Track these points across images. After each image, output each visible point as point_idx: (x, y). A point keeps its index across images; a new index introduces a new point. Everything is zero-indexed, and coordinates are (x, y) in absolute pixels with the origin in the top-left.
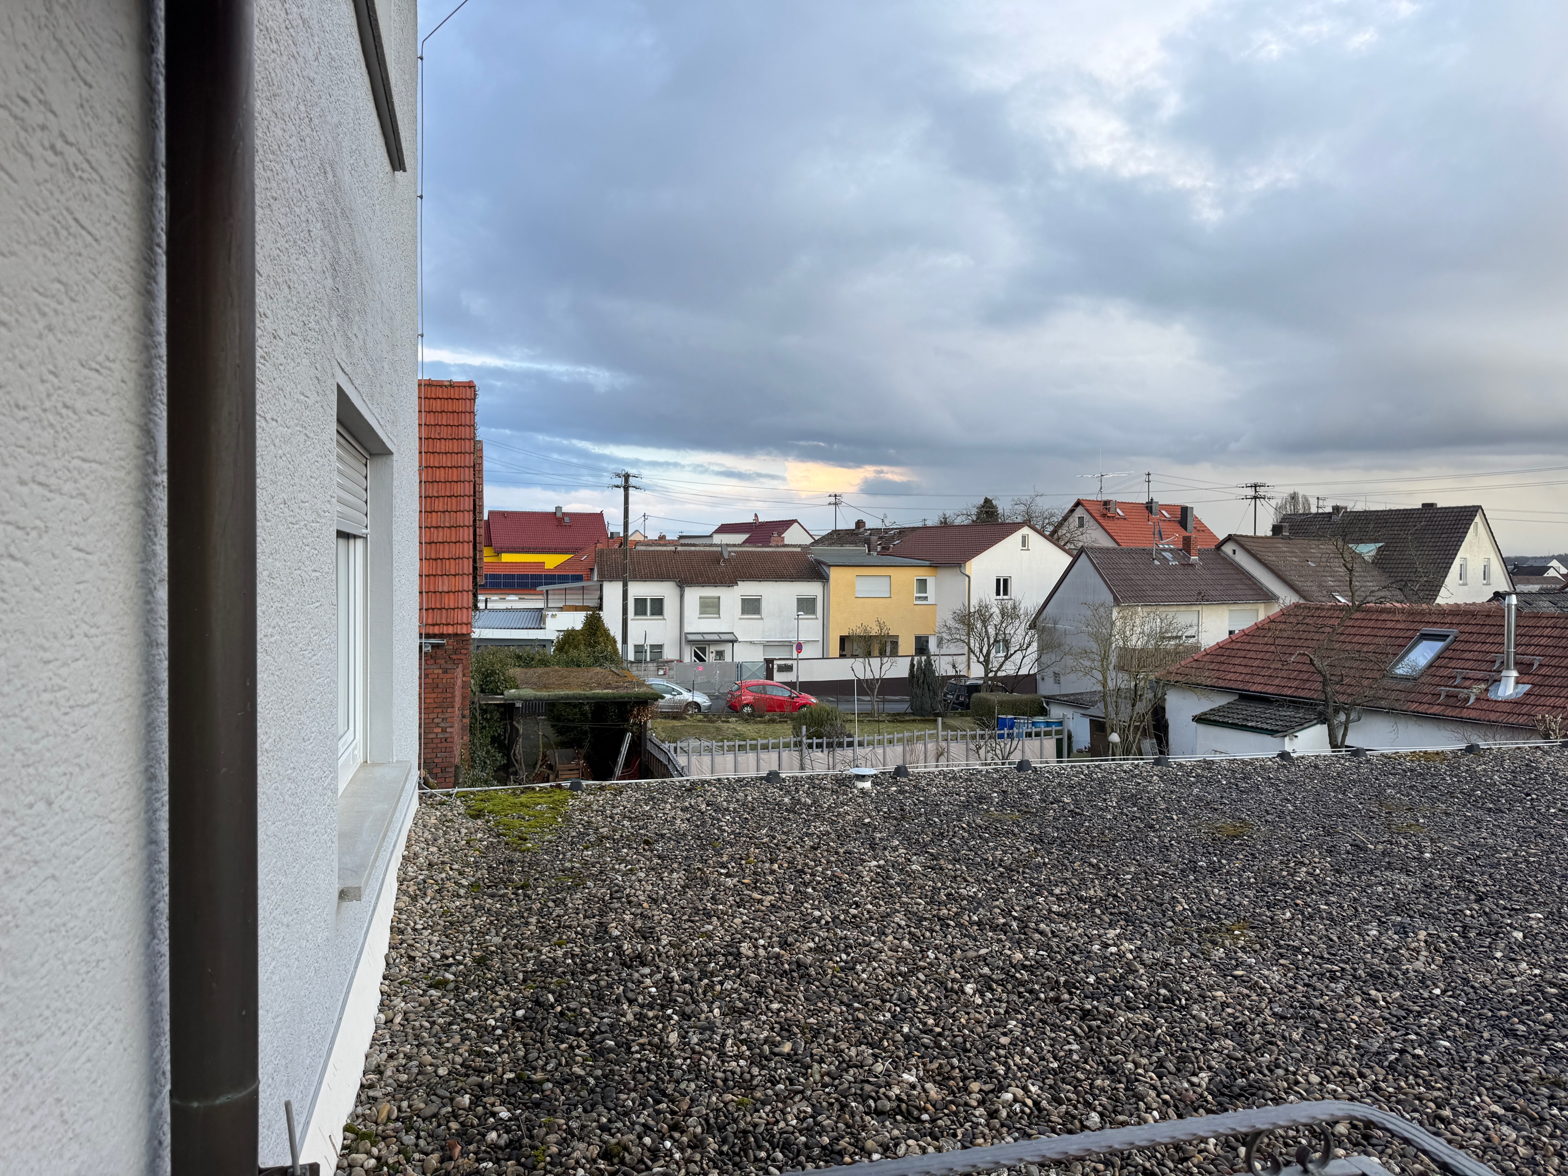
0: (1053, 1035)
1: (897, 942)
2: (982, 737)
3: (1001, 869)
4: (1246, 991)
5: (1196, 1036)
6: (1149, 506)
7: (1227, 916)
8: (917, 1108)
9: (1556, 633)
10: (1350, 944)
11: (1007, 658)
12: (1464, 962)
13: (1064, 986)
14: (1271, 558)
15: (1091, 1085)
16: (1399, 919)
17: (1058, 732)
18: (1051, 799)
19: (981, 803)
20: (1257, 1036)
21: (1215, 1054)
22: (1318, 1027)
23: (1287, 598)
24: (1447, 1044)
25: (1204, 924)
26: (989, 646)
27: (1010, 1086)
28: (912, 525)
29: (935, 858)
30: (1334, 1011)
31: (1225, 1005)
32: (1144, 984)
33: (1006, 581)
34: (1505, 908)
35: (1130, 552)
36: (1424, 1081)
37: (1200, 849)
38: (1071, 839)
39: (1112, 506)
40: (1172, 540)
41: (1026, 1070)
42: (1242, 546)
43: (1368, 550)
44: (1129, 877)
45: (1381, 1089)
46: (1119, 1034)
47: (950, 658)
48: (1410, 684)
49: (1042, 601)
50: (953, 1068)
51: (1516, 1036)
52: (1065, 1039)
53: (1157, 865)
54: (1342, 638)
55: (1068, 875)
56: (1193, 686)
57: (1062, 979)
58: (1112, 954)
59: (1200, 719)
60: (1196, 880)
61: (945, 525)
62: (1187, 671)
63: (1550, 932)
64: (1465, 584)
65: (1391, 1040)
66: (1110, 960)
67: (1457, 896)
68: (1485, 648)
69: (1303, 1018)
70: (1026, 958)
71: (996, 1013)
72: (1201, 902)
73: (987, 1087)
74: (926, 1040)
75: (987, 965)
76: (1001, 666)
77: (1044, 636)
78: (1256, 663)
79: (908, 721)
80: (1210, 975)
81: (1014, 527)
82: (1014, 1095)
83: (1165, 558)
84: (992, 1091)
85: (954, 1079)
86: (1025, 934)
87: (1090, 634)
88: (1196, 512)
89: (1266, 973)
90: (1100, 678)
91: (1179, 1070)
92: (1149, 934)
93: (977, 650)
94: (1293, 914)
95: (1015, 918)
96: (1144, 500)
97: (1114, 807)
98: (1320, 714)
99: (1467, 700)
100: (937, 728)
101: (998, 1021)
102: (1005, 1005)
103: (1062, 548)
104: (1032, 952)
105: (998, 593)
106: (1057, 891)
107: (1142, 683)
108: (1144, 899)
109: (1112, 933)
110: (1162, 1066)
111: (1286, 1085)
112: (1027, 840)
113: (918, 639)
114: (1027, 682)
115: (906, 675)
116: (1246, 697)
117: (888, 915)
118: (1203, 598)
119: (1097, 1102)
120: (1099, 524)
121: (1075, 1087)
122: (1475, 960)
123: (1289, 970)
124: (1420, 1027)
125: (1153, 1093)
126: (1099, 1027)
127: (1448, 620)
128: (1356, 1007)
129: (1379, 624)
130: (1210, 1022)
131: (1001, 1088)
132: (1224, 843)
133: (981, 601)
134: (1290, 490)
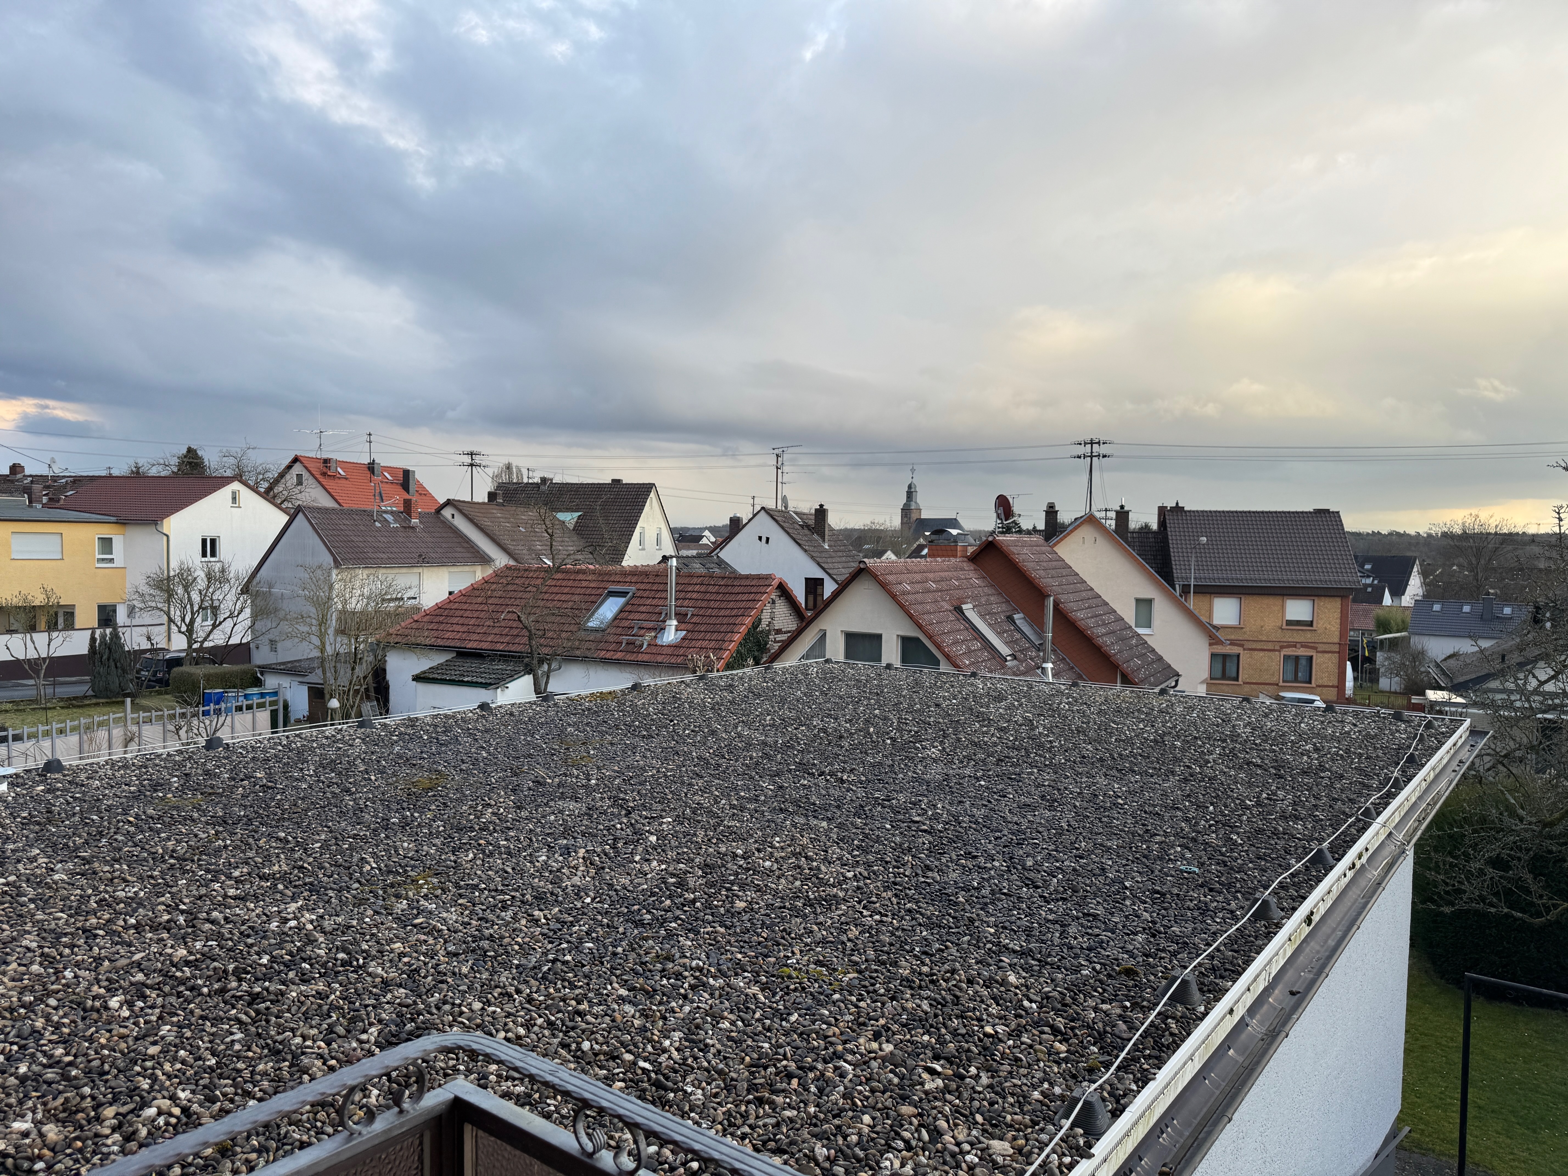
0: (215, 1029)
1: (23, 968)
2: (183, 715)
3: (172, 861)
4: (423, 937)
5: (371, 992)
6: (371, 467)
7: (414, 867)
8: (28, 1159)
9: (703, 588)
10: (521, 873)
11: (214, 626)
12: (612, 870)
13: (233, 974)
14: (487, 523)
15: (252, 1072)
16: (565, 842)
17: (272, 703)
18: (242, 776)
19: (156, 791)
20: (430, 978)
21: (387, 1006)
22: (486, 956)
23: (501, 560)
24: (591, 945)
25: (390, 879)
26: (193, 614)
27: (155, 1098)
28: (91, 474)
29: (86, 861)
30: (502, 938)
31: (402, 955)
32: (322, 952)
33: (213, 541)
34: (646, 818)
35: (351, 512)
36: (570, 983)
37: (394, 806)
38: (260, 816)
39: (333, 465)
40: (393, 503)
41: (176, 1076)
42: (460, 511)
43: (569, 518)
44: (319, 845)
45: (534, 1000)
46: (289, 1011)
47: (144, 629)
48: (599, 635)
49: (255, 564)
50: (83, 1098)
51: (643, 925)
52: (227, 1030)
53: (349, 828)
54: (546, 596)
55: (251, 854)
56: (412, 647)
57: (231, 967)
58: (290, 928)
59: (418, 678)
60: (387, 837)
61: (137, 475)
62: (407, 632)
63: (676, 832)
64: (643, 549)
65: (545, 954)
66: (288, 935)
67: (612, 814)
68: (655, 602)
69: (473, 951)
70: (190, 953)
71: (146, 1022)
72: (389, 859)
73: (124, 1109)
74: (50, 1075)
75: (142, 970)
76: (208, 635)
77: (258, 601)
78: (472, 622)
79: (89, 705)
80: (390, 929)
81: (222, 482)
82: (159, 1108)
83: (386, 520)
84: (132, 1111)
85: (83, 1110)
86: (194, 926)
87: (307, 598)
88: (418, 476)
89: (445, 915)
90: (318, 643)
91: (348, 1031)
92: (333, 900)
93: (178, 620)
94: (475, 855)
95: (182, 912)
96: (366, 461)
97: (311, 776)
98: (527, 665)
99: (641, 646)
100: (125, 711)
101: (147, 1030)
102: (157, 1011)
103: (278, 506)
104: (198, 945)
105: (204, 555)
106: (236, 873)
107: (362, 646)
108: (331, 865)
109: (293, 907)
110: (332, 1032)
111: (451, 1018)
112: (207, 823)
113: (102, 608)
114: (241, 652)
115: (86, 652)
116: (463, 654)
117: (14, 939)
118: (423, 560)
119: (257, 1089)
120: (319, 482)
121: (234, 1080)
122: (620, 866)
123: (466, 908)
124: (571, 935)
125: (318, 1063)
126: (268, 1008)
127: (628, 580)
128: (521, 930)
129: (576, 584)
130: (385, 975)
131: (145, 1104)
132: (418, 797)
133: (182, 563)
134: (505, 461)
